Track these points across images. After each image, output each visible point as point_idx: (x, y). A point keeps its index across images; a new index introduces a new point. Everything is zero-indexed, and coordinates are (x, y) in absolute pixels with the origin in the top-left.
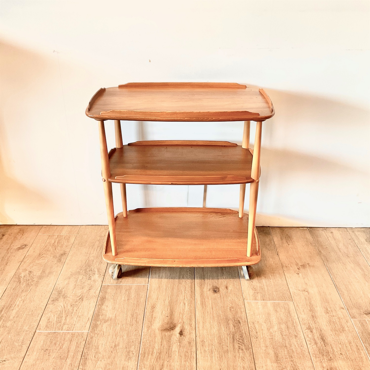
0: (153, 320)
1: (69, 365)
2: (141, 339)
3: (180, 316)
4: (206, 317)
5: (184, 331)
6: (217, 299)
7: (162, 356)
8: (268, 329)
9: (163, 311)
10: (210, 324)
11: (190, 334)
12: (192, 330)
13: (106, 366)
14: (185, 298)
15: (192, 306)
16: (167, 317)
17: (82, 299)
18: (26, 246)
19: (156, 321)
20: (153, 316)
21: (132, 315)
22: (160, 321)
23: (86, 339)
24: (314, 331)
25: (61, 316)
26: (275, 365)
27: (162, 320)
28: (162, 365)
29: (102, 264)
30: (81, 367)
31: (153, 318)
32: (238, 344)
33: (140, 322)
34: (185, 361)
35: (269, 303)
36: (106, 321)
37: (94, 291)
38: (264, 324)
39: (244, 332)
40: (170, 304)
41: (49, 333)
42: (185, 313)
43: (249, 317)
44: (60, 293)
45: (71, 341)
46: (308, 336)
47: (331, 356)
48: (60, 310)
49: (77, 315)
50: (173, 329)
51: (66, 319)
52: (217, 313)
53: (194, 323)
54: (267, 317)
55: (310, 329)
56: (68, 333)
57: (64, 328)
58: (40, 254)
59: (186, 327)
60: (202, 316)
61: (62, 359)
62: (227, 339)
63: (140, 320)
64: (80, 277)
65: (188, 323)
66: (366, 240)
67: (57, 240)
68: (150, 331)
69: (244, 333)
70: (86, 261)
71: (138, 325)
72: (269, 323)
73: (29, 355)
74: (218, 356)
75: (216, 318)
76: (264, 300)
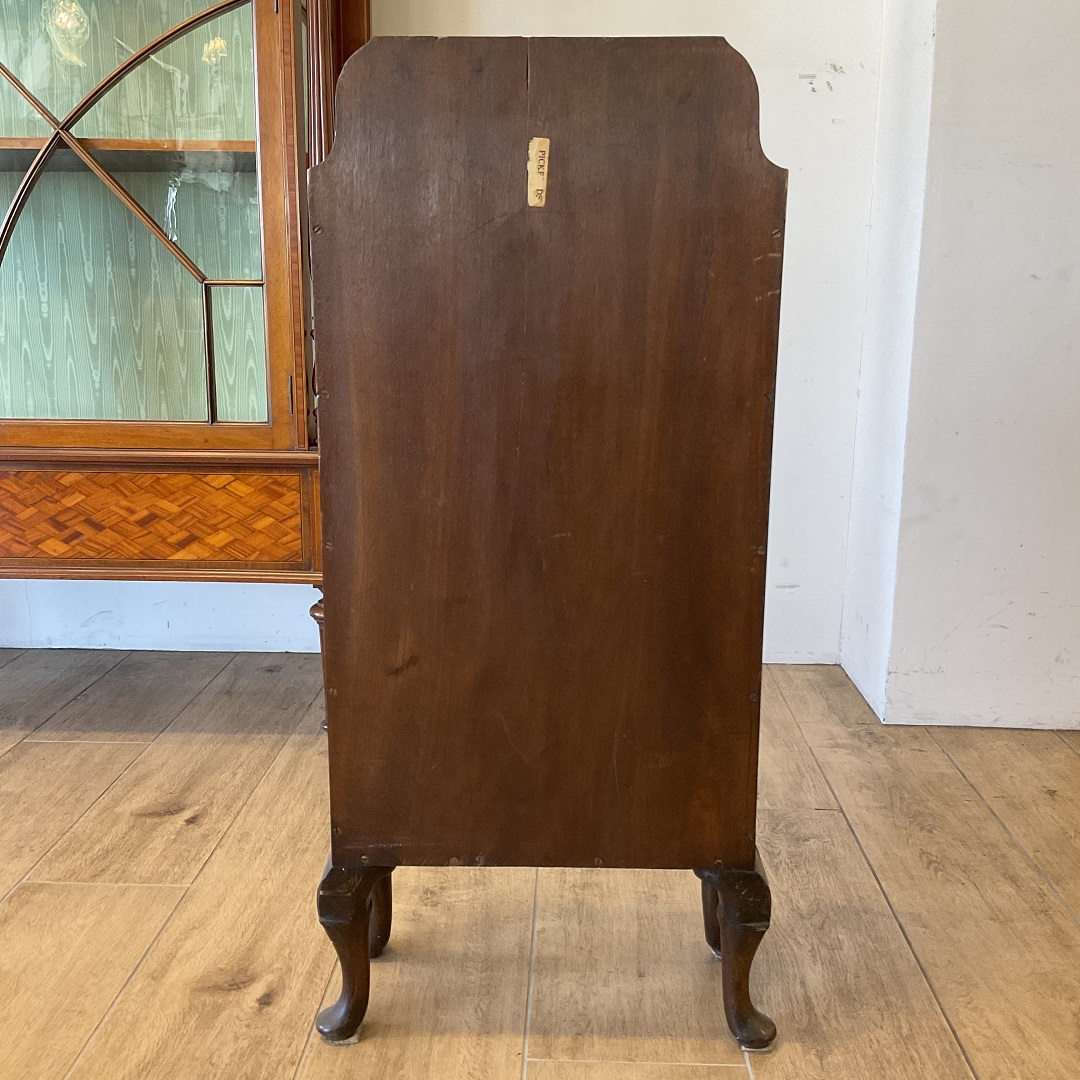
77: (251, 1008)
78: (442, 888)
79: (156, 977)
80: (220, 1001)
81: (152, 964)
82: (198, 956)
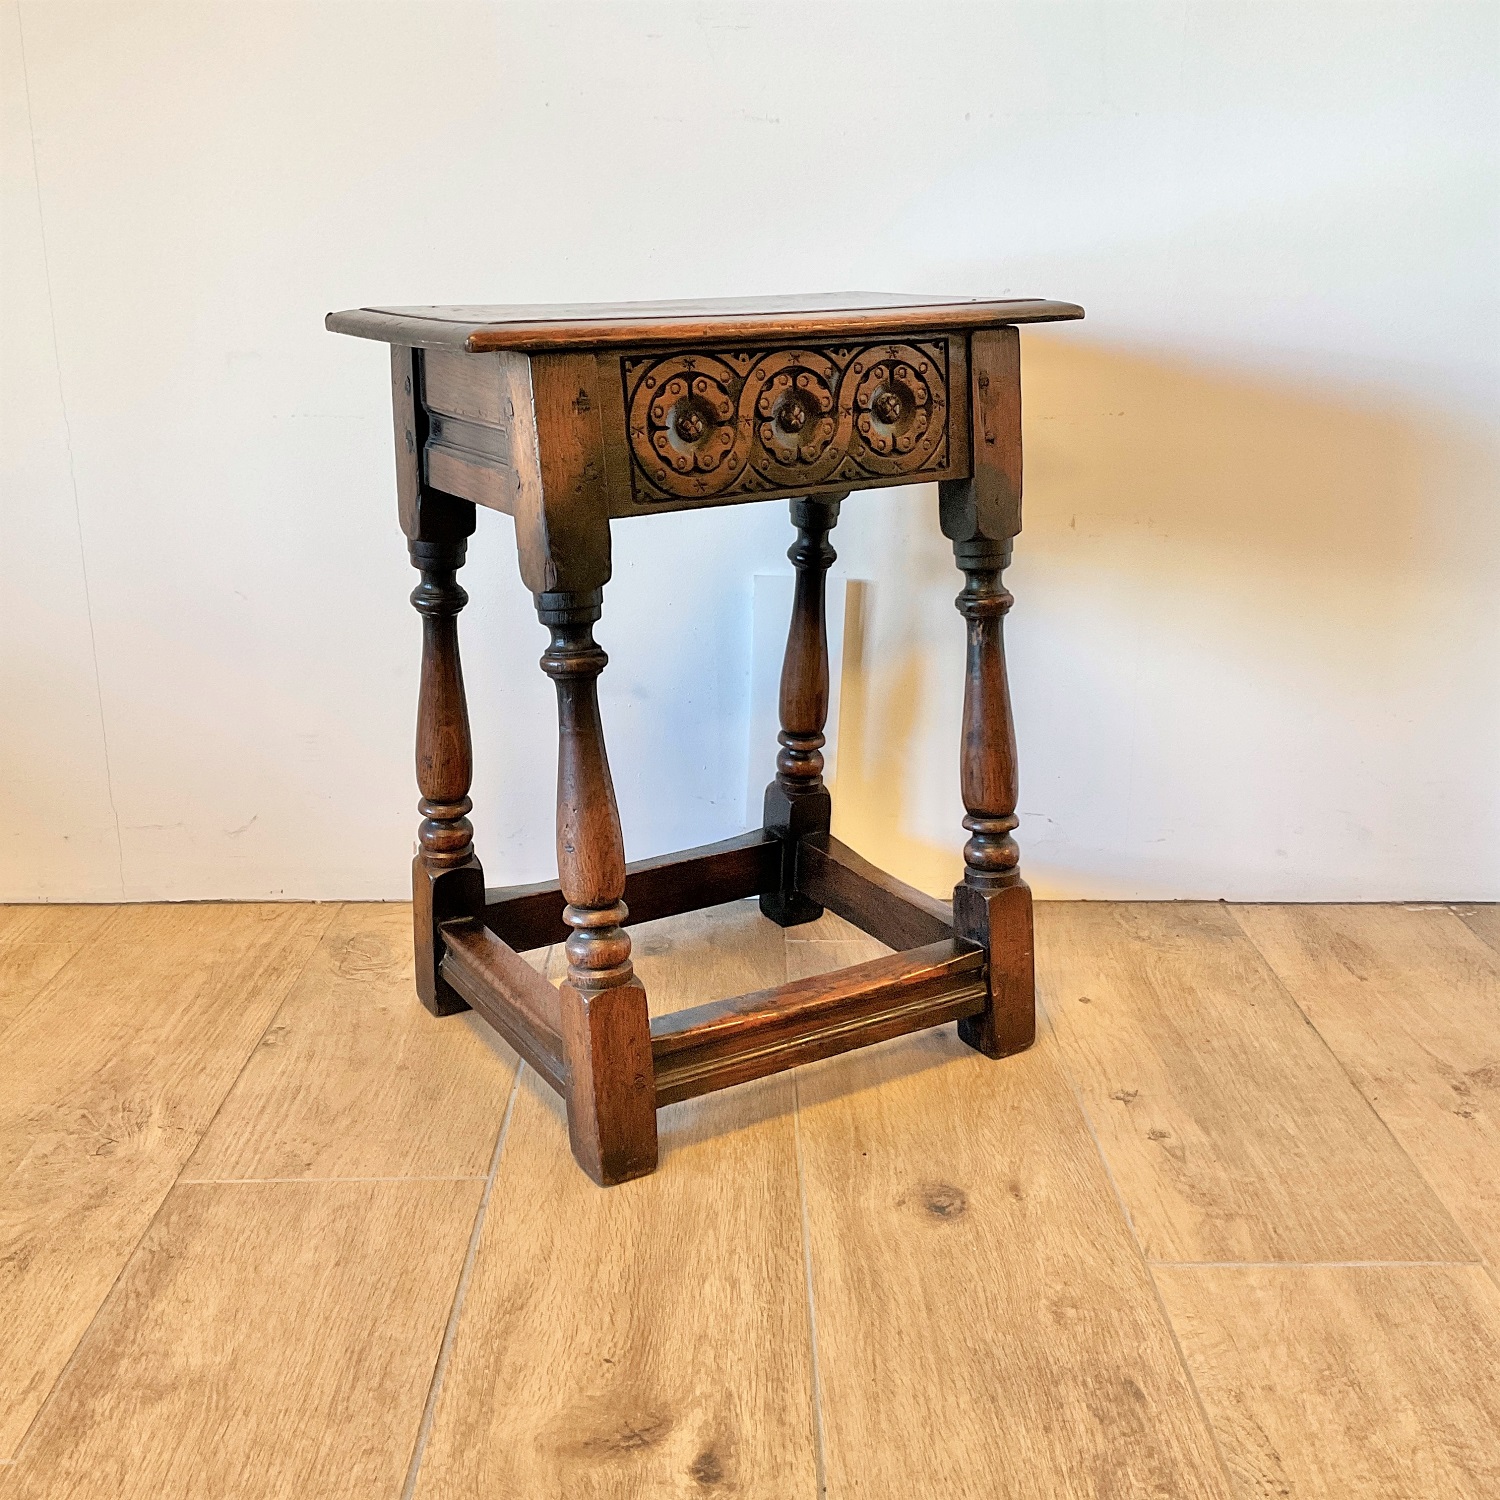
0: (500, 1385)
3: (700, 1358)
4: (885, 1361)
5: (731, 1456)
6: (955, 1250)
8: (1356, 1435)
9: (582, 1326)
10: (924, 1410)
11: (776, 1470)
12: (790, 1447)
14: (739, 1250)
15: (789, 1296)
16: (607, 1361)
17: (21, 1260)
19: (526, 1392)
20: (507, 1360)
21: (355, 1357)
22: (555, 1389)
27: (572, 1383)
29: (203, 1077)
31: (506, 1372)
33: (403, 1398)
35: (1322, 1275)
36: (155, 1393)
37: (114, 1219)
38: (1312, 1399)
39: (1180, 1457)
40: (631, 1282)
42: (736, 1336)
43: (1200, 1358)
50: (646, 1443)
52: (967, 1334)
53: (802, 1399)
54: (1331, 1360)
59: (747, 1427)
60: (860, 1355)
63: (408, 1386)
64: (45, 1143)
65: (760, 1402)
68: (471, 1455)
69: (1182, 1465)
70: (103, 1063)
71: (388, 1418)
72: (1352, 1394)
75: (965, 1370)
76: (1279, 1257)
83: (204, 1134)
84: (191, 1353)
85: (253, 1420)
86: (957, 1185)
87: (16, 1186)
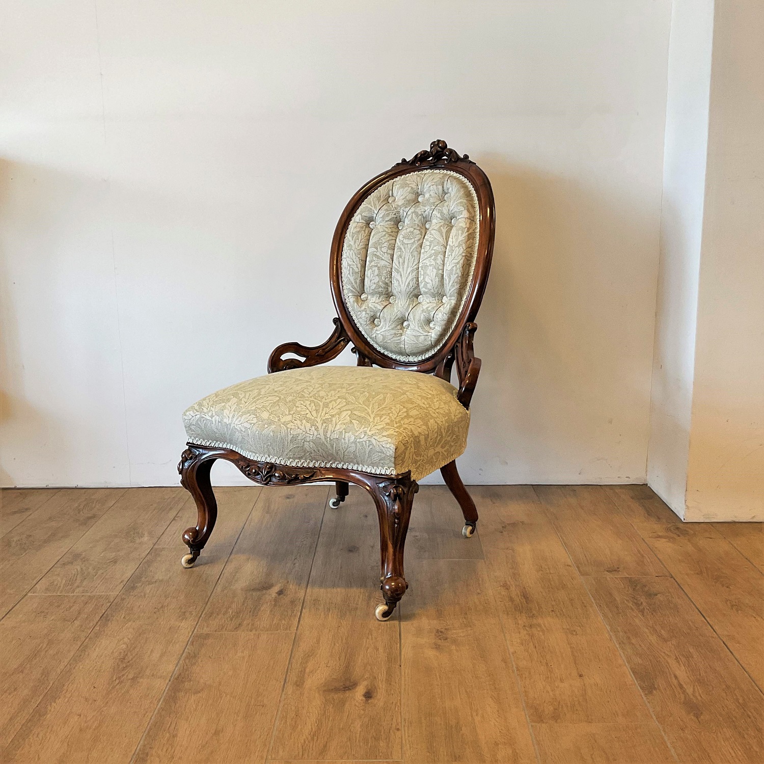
0: (234, 580)
1: (78, 627)
2: (208, 600)
3: (282, 576)
4: (327, 576)
5: (286, 591)
6: (352, 558)
7: (241, 615)
8: (433, 587)
9: (255, 571)
10: (333, 584)
11: (295, 593)
12: (300, 589)
13: (141, 626)
14: (296, 558)
15: (307, 566)
16: (260, 577)
17: (115, 562)
18: (27, 509)
19: (240, 581)
20: (236, 577)
22: (247, 581)
23: (112, 602)
24: (513, 588)
25: (74, 579)
26: (435, 622)
27: (251, 580)
28: (239, 624)
29: (157, 527)
30: (98, 628)
32: (377, 601)
33: (211, 583)
34: (280, 620)
35: (442, 561)
36: (150, 583)
37: (138, 554)
41: (49, 596)
42: (292, 573)
44: (76, 556)
45: (86, 603)
46: (500, 593)
47: (534, 612)
48: (74, 573)
49: (102, 578)
50: (267, 589)
51: (82, 581)
52: (349, 572)
54: (435, 575)
55: (506, 586)
56: (83, 596)
57: (77, 590)
58: (50, 518)
59: (291, 587)
60: (322, 575)
61: (67, 620)
62: (359, 597)
63: (212, 580)
64: (117, 540)
65: (295, 583)
66: (632, 498)
67: (85, 503)
68: (226, 591)
70: (130, 524)
71: (207, 586)
72: (436, 581)
73: (9, 618)
74: (339, 614)
75: (346, 577)
77: (362, 700)
78: (446, 629)
79: (299, 684)
80: (342, 696)
81: (293, 677)
82: (318, 671)
83: (159, 538)
84: (159, 576)
85: (175, 587)
86: (358, 546)
87: (111, 548)
